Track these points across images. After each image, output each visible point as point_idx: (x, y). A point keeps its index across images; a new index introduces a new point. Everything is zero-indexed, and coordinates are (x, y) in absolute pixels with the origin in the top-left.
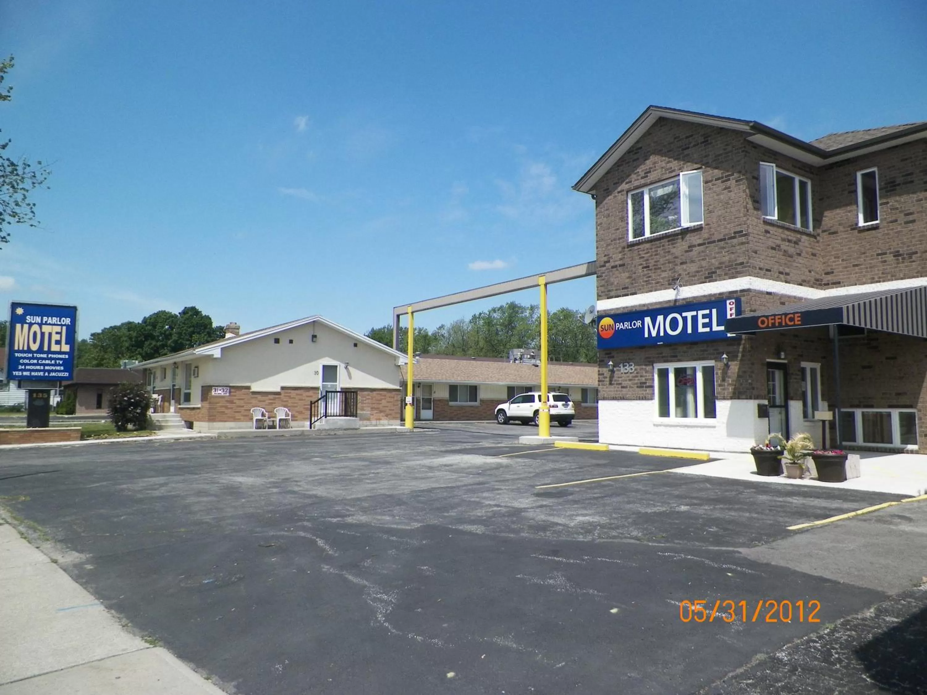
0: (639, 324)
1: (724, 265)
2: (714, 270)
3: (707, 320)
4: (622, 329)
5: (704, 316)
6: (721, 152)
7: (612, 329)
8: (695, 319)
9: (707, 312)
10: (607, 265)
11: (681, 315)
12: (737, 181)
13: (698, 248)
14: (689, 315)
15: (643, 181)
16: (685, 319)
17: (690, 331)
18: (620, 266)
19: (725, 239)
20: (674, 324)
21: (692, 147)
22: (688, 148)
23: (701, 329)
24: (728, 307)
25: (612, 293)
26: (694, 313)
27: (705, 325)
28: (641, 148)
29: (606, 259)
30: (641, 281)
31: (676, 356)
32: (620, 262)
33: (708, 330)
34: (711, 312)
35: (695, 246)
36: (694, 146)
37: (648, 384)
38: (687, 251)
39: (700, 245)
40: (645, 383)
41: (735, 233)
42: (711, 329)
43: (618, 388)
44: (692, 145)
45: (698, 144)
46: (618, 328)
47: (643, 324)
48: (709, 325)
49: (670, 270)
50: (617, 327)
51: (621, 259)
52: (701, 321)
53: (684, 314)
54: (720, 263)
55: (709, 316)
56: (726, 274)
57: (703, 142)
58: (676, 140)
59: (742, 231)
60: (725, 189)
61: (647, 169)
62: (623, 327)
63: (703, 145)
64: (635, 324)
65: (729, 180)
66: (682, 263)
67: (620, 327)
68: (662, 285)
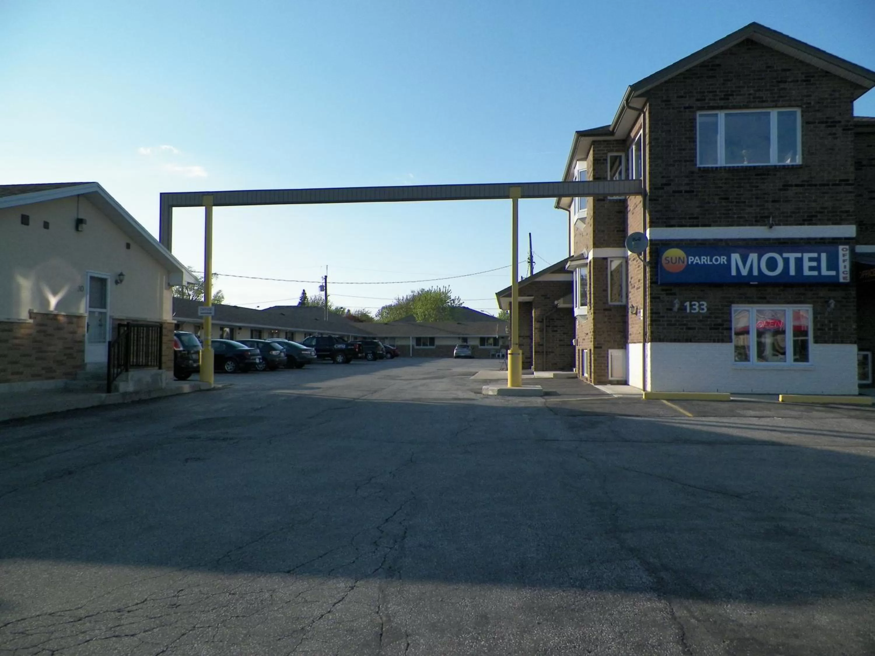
0: (723, 260)
1: (826, 211)
2: (814, 214)
3: (814, 264)
4: (697, 263)
5: (811, 259)
6: (826, 96)
7: (683, 262)
8: (799, 262)
9: (815, 255)
10: (666, 188)
11: (781, 255)
12: (844, 130)
13: (794, 188)
14: (792, 256)
15: (722, 103)
16: (786, 261)
17: (792, 272)
18: (686, 192)
19: (828, 185)
20: (772, 264)
21: (789, 82)
22: (785, 82)
23: (807, 272)
24: (841, 253)
25: (673, 222)
26: (799, 255)
27: (811, 268)
28: (719, 65)
29: (664, 181)
30: (718, 213)
31: (765, 298)
32: (688, 188)
33: (815, 273)
34: (819, 255)
35: (791, 186)
36: (793, 81)
37: (725, 326)
38: (780, 190)
39: (797, 185)
40: (722, 325)
41: (841, 180)
42: (820, 272)
43: (682, 329)
44: (790, 80)
45: (797, 81)
46: (692, 262)
47: (729, 260)
48: (818, 268)
49: (758, 206)
50: (690, 261)
51: (687, 184)
52: (807, 264)
53: (785, 255)
54: (822, 208)
55: (818, 260)
56: (829, 220)
57: (805, 81)
58: (769, 70)
59: (848, 180)
60: (830, 134)
61: (728, 91)
62: (699, 261)
63: (804, 83)
64: (717, 260)
65: (835, 126)
66: (774, 201)
67: (695, 261)
68: (747, 221)
